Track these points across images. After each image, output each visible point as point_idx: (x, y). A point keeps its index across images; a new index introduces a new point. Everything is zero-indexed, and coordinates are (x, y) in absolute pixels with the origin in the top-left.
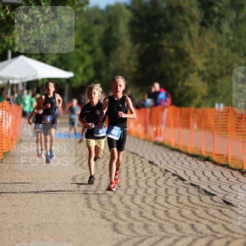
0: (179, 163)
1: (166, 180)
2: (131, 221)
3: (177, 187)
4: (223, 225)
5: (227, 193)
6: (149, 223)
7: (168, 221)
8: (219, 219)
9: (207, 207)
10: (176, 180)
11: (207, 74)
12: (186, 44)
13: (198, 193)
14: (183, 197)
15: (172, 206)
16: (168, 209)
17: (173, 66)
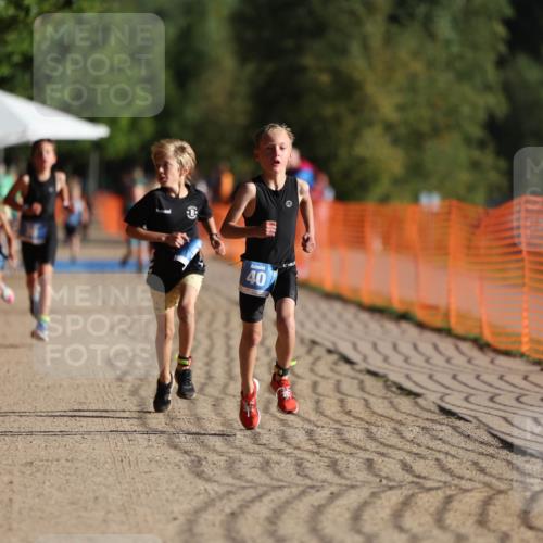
0: (341, 326)
1: (314, 363)
2: (235, 454)
3: (338, 377)
4: (437, 460)
5: (448, 391)
6: (275, 457)
7: (318, 453)
8: (428, 448)
9: (404, 421)
10: (335, 363)
11: (402, 131)
12: (357, 64)
13: (384, 391)
14: (350, 399)
15: (325, 420)
16: (318, 427)
17: (328, 111)
